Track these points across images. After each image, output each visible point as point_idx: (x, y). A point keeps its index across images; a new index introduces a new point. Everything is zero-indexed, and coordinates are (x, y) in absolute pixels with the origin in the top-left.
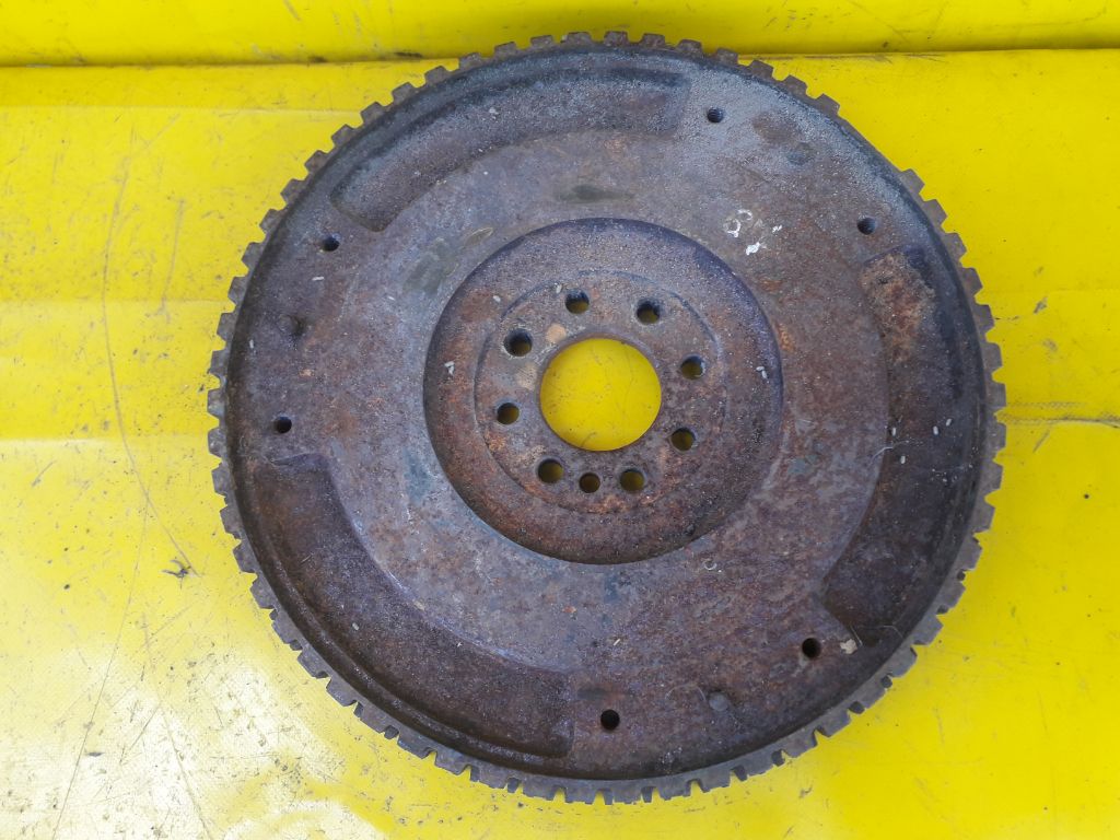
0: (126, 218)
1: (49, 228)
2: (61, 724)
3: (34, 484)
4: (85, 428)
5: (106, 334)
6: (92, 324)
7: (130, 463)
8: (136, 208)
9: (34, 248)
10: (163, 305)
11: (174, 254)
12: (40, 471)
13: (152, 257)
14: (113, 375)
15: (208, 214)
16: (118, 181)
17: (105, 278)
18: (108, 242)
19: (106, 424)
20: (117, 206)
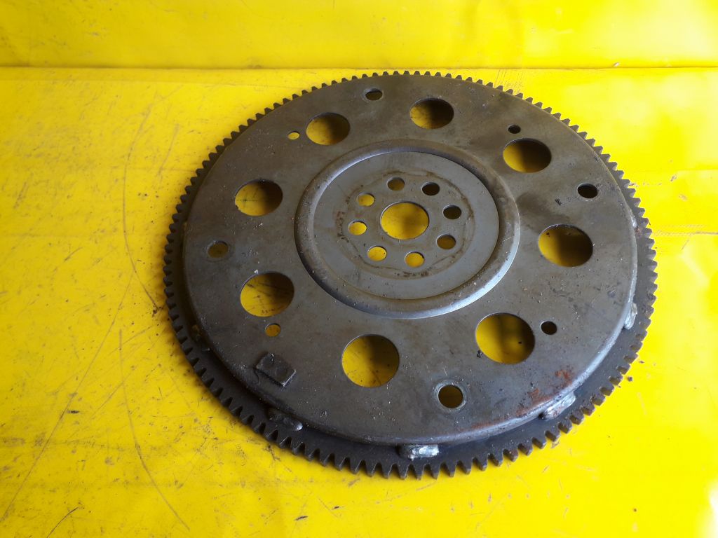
0: (146, 132)
1: (101, 135)
2: (55, 393)
3: (66, 259)
4: (103, 231)
5: (124, 185)
6: (117, 180)
7: (126, 249)
8: (152, 126)
9: (90, 144)
10: (160, 172)
11: (170, 150)
12: (71, 252)
13: (158, 150)
14: (124, 205)
15: (192, 131)
16: (143, 114)
17: (128, 159)
18: (133, 143)
19: (115, 230)
20: (142, 125)
